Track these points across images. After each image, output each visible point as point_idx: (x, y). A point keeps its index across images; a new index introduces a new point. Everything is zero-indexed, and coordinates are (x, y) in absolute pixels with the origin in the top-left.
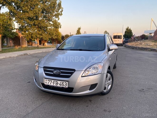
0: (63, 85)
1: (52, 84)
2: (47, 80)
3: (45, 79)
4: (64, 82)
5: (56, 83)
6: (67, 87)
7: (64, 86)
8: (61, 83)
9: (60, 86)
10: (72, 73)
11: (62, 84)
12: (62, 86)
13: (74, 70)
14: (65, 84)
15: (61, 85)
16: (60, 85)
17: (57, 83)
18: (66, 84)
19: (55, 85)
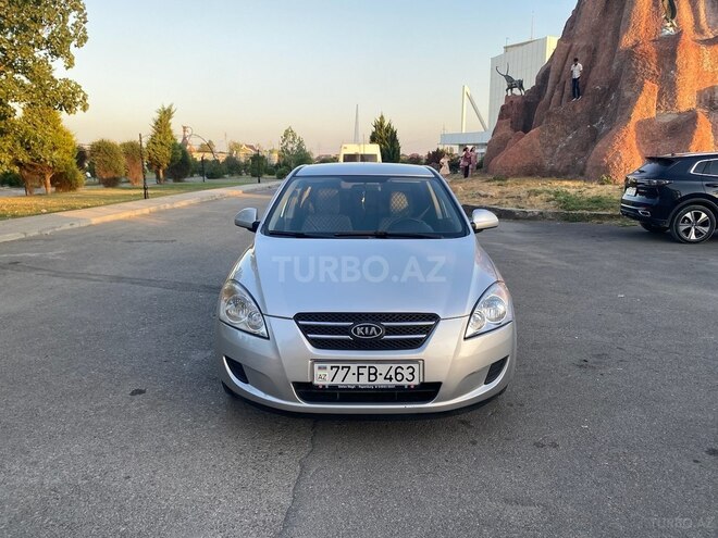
0: (399, 377)
1: (351, 381)
2: (329, 366)
3: (316, 366)
4: (405, 366)
5: (370, 374)
6: (416, 382)
7: (405, 382)
8: (392, 373)
9: (388, 382)
10: (428, 330)
11: (396, 374)
12: (394, 382)
13: (435, 317)
14: (406, 373)
15: (393, 377)
16: (385, 378)
17: (375, 374)
18: (412, 374)
19: (364, 381)
